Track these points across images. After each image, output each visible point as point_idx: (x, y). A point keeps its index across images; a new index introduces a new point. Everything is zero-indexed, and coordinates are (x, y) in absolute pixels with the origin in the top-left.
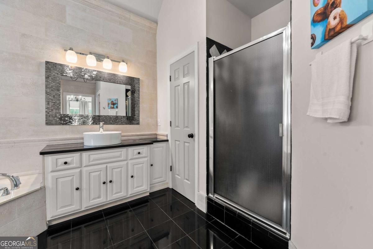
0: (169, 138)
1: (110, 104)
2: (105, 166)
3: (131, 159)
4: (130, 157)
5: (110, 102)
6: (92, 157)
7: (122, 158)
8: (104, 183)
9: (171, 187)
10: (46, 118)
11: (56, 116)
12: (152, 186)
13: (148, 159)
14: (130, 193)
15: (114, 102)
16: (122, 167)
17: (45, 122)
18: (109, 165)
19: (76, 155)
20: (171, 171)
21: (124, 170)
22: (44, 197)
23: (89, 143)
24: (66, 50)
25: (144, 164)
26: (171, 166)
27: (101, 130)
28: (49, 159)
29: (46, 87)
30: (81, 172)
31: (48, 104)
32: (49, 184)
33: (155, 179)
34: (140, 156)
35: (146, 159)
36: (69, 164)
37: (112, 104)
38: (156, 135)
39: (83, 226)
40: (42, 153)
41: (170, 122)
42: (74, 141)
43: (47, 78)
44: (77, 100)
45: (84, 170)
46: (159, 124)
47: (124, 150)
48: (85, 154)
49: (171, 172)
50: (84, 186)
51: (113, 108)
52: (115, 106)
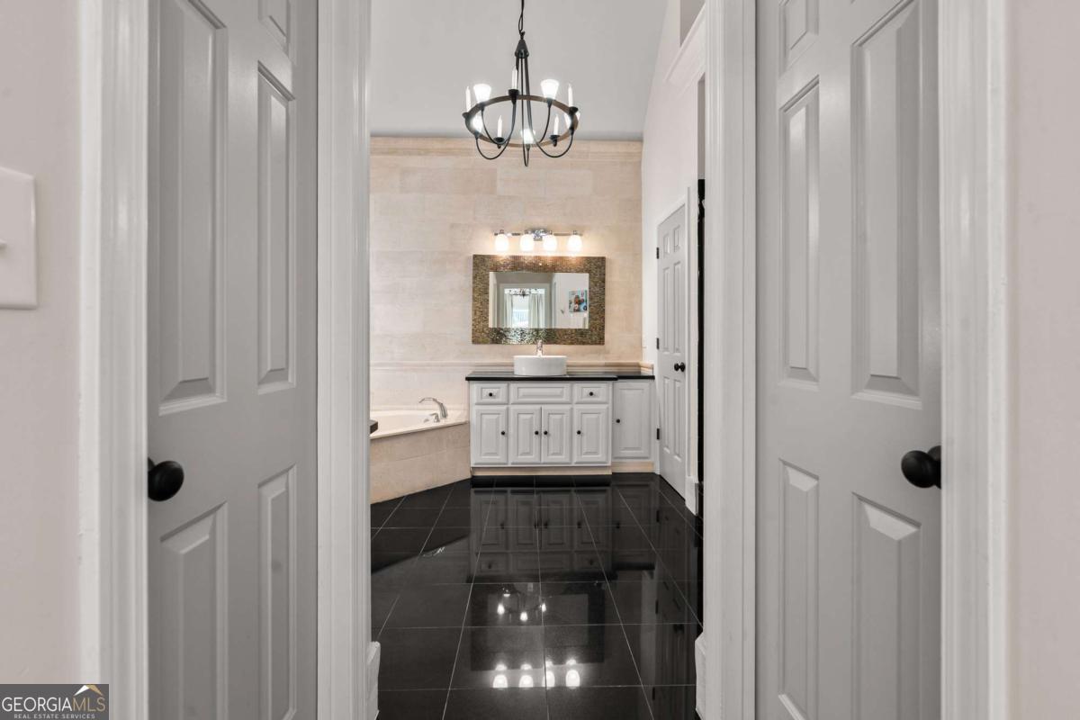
0: (656, 374)
1: (573, 304)
2: (538, 407)
3: (577, 403)
4: (575, 400)
5: (573, 298)
6: (523, 391)
7: (564, 399)
8: (537, 433)
9: (658, 473)
10: (473, 334)
11: (483, 331)
12: (617, 460)
13: (608, 408)
14: (575, 460)
15: (581, 298)
16: (563, 414)
17: (470, 340)
18: (543, 407)
19: (503, 385)
20: (658, 438)
21: (566, 418)
22: (468, 435)
23: (521, 371)
24: (496, 234)
25: (601, 415)
26: (658, 430)
27: (540, 352)
28: (475, 386)
29: (474, 291)
30: (508, 409)
31: (475, 314)
32: (474, 420)
33: (626, 449)
34: (591, 399)
35: (604, 407)
36: (495, 398)
37: (576, 303)
38: (639, 366)
39: (509, 489)
40: (468, 379)
41: (656, 340)
42: (503, 368)
43: (475, 278)
44: (524, 295)
45: (512, 408)
46: (644, 344)
47: (566, 385)
48: (514, 386)
49: (657, 441)
50: (511, 431)
51: (578, 310)
52: (582, 307)
